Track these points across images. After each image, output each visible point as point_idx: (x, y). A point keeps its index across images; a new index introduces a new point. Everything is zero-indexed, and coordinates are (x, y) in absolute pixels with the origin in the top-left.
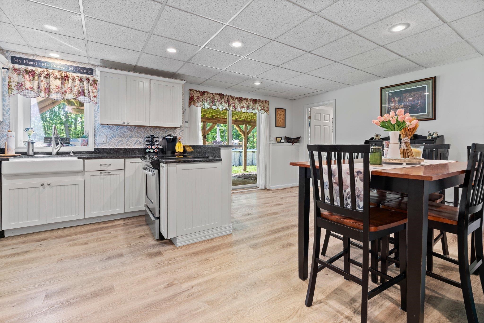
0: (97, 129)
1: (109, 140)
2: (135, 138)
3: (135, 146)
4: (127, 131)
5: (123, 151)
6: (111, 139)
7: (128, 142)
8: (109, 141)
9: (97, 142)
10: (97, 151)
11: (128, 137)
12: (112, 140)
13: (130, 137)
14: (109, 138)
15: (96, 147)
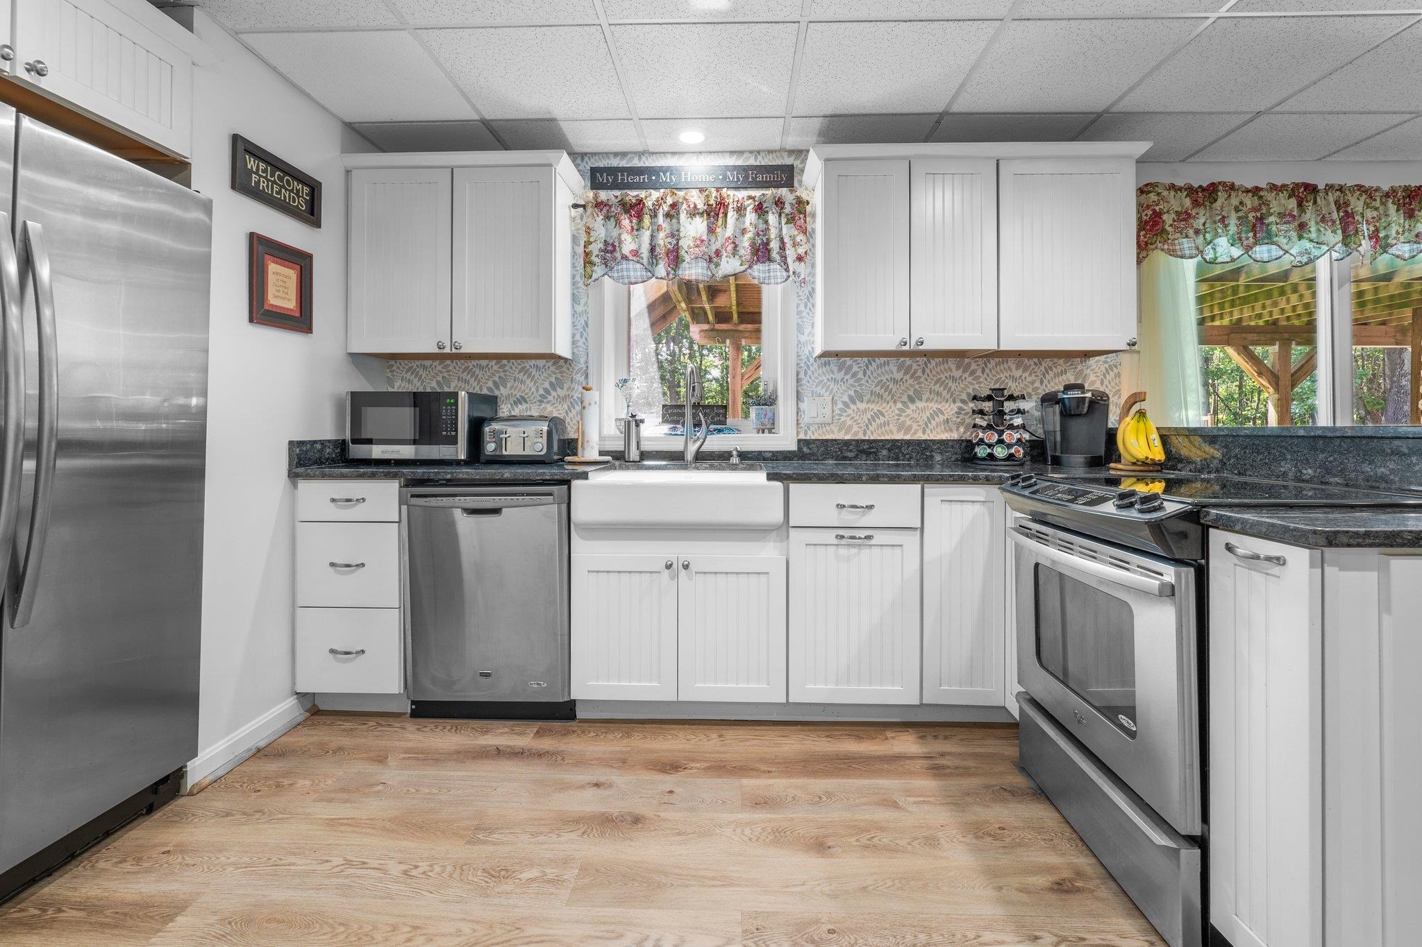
0: (806, 374)
1: (840, 409)
2: (927, 401)
3: (928, 431)
4: (898, 376)
5: (889, 450)
6: (849, 408)
7: (902, 419)
8: (841, 415)
9: (806, 419)
10: (805, 449)
11: (905, 398)
12: (850, 411)
13: (912, 400)
14: (840, 405)
15: (802, 436)
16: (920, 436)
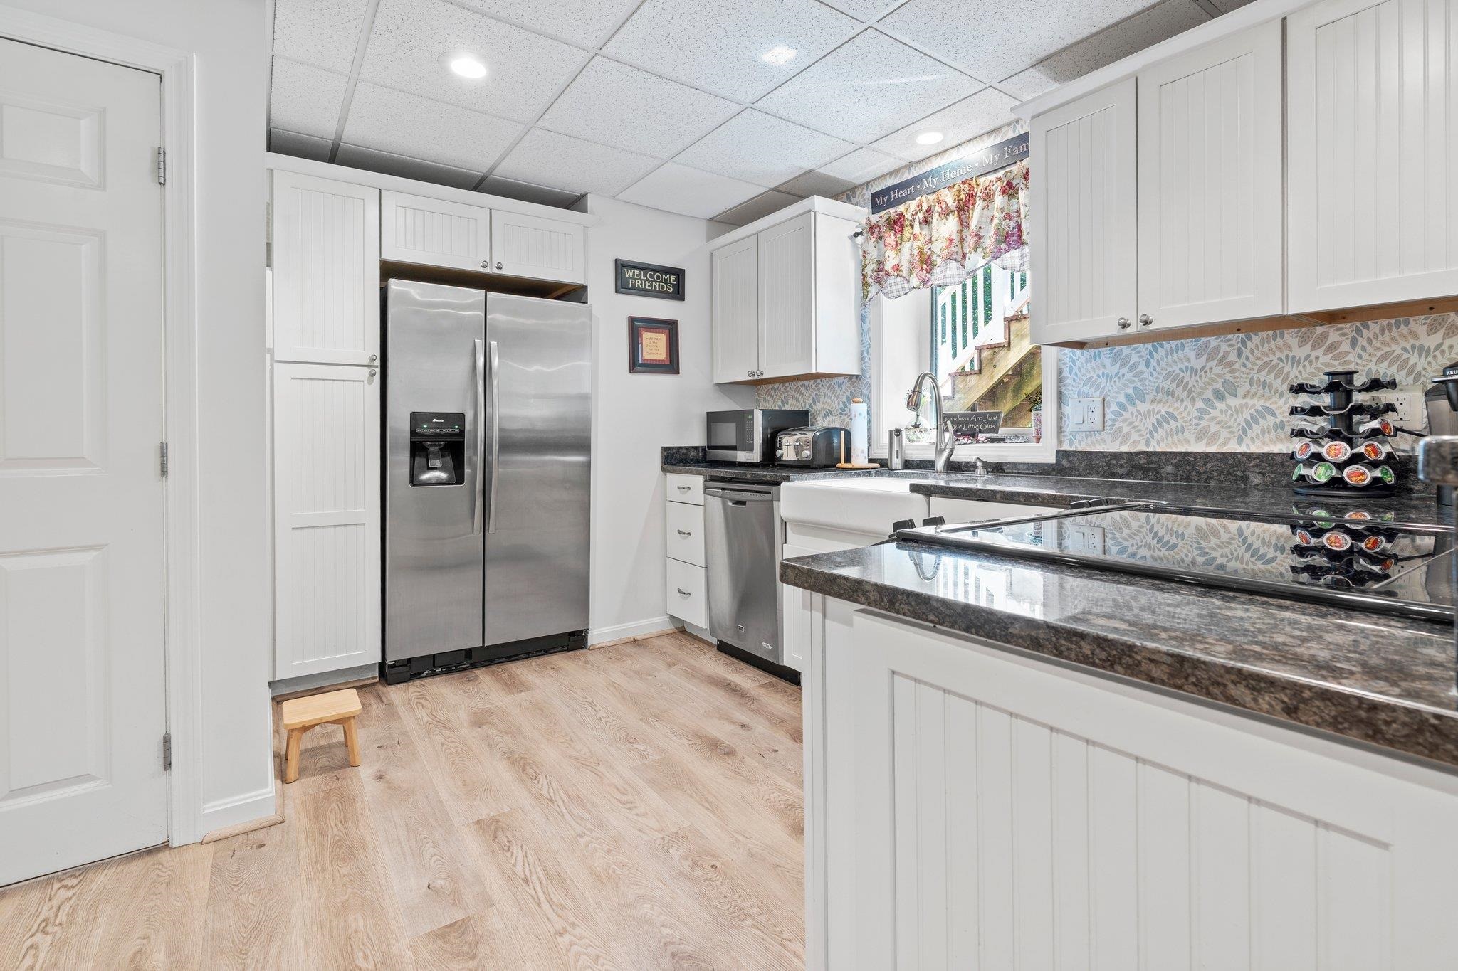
0: (1071, 371)
1: (1114, 413)
2: (1245, 396)
3: (1246, 440)
5: (1176, 465)
6: (1126, 410)
7: (1204, 423)
8: (1115, 420)
9: (1069, 427)
10: (1064, 462)
11: (1209, 394)
12: (1127, 415)
14: (1114, 407)
15: (1066, 447)
16: (1233, 447)
